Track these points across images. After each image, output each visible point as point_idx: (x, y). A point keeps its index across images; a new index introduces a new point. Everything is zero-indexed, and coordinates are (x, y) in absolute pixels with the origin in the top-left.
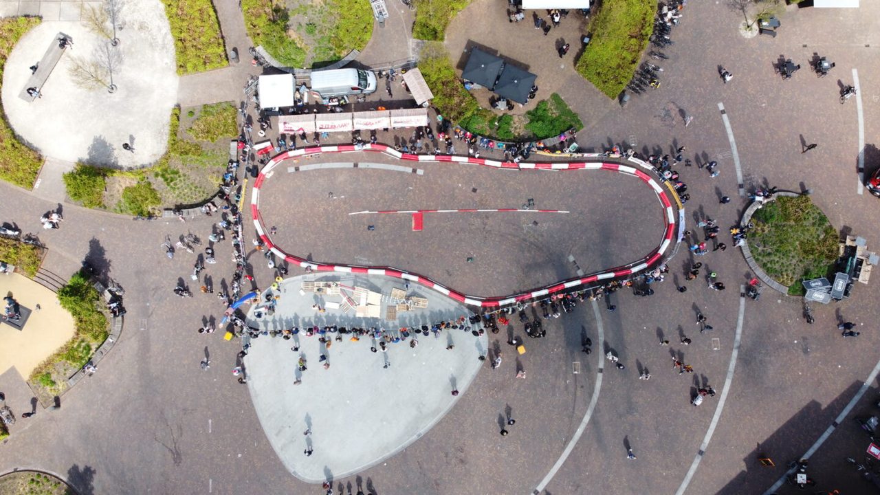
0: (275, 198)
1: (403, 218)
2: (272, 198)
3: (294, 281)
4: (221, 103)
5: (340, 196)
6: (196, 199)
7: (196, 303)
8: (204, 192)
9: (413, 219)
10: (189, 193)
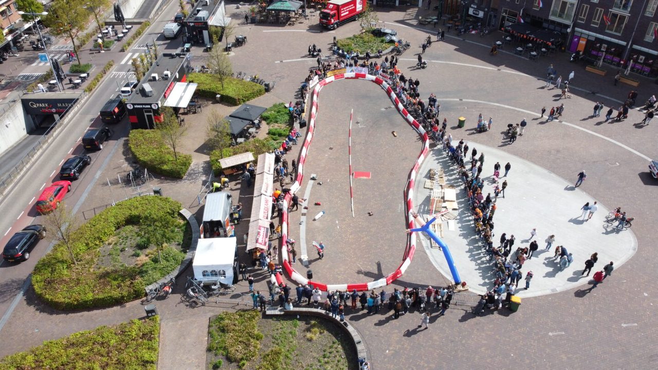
0: (339, 275)
1: (357, 184)
2: (339, 277)
3: (433, 256)
4: (209, 333)
5: (336, 224)
6: (340, 356)
7: (483, 349)
8: (331, 347)
9: (359, 178)
10: (332, 364)
